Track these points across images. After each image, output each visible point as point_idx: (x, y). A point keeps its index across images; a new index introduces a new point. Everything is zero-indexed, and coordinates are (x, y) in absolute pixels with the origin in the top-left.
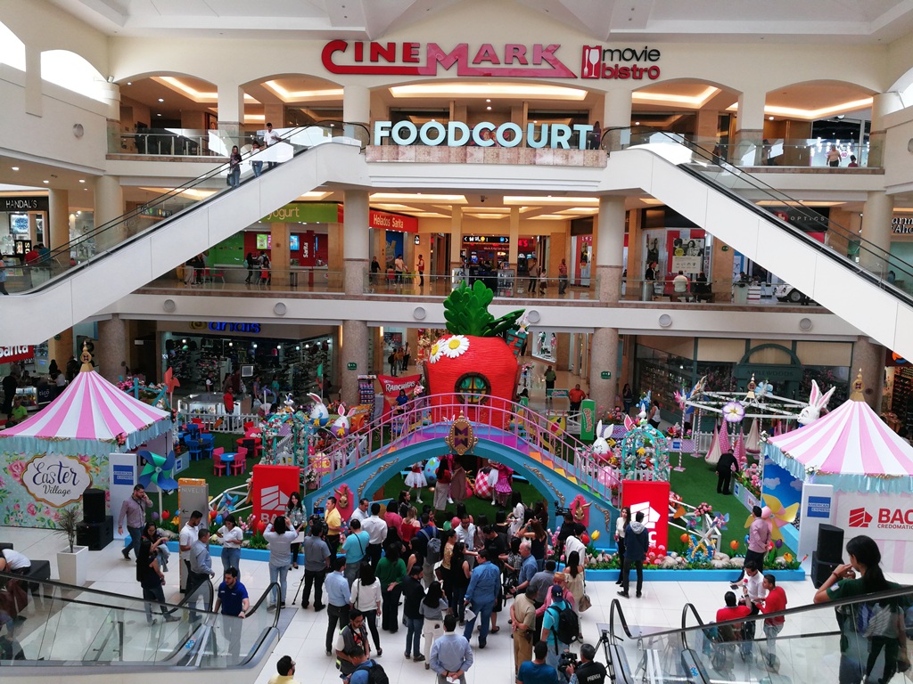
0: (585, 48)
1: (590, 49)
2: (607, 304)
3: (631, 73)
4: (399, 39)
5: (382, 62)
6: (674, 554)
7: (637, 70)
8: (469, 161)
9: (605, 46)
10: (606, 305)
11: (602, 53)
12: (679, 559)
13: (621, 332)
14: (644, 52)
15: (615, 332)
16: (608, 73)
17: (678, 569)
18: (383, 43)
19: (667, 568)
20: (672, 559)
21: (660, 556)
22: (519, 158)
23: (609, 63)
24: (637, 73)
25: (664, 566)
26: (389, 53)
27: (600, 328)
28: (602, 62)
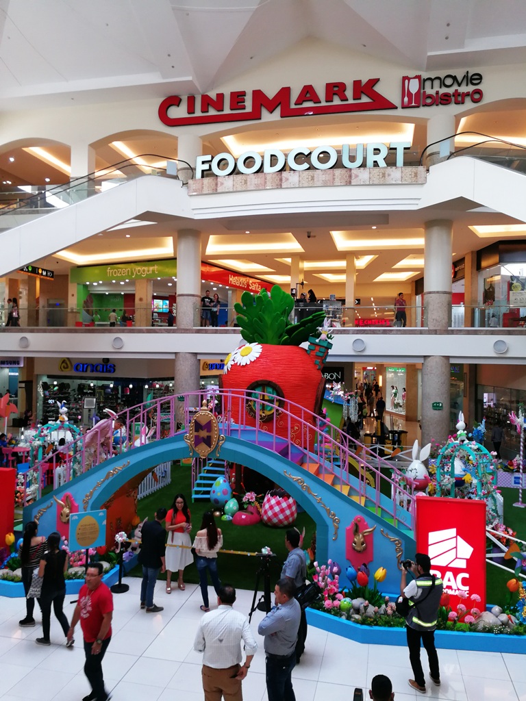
0: (405, 78)
1: (409, 79)
2: (436, 330)
3: (453, 98)
4: (227, 91)
5: (212, 112)
6: (496, 609)
7: (459, 95)
8: (284, 185)
9: (425, 75)
10: (435, 332)
11: (422, 82)
12: (504, 617)
13: (453, 361)
14: (466, 77)
15: (446, 361)
16: (429, 101)
17: (501, 632)
18: (213, 95)
19: (485, 630)
20: (493, 616)
21: (474, 610)
22: (334, 179)
23: (429, 91)
24: (459, 98)
25: (480, 626)
26: (218, 103)
27: (429, 356)
28: (422, 91)
